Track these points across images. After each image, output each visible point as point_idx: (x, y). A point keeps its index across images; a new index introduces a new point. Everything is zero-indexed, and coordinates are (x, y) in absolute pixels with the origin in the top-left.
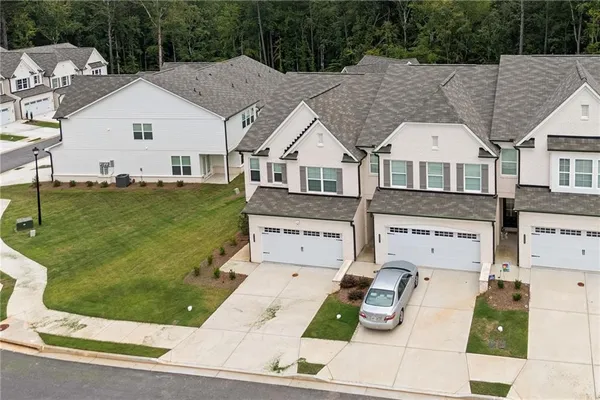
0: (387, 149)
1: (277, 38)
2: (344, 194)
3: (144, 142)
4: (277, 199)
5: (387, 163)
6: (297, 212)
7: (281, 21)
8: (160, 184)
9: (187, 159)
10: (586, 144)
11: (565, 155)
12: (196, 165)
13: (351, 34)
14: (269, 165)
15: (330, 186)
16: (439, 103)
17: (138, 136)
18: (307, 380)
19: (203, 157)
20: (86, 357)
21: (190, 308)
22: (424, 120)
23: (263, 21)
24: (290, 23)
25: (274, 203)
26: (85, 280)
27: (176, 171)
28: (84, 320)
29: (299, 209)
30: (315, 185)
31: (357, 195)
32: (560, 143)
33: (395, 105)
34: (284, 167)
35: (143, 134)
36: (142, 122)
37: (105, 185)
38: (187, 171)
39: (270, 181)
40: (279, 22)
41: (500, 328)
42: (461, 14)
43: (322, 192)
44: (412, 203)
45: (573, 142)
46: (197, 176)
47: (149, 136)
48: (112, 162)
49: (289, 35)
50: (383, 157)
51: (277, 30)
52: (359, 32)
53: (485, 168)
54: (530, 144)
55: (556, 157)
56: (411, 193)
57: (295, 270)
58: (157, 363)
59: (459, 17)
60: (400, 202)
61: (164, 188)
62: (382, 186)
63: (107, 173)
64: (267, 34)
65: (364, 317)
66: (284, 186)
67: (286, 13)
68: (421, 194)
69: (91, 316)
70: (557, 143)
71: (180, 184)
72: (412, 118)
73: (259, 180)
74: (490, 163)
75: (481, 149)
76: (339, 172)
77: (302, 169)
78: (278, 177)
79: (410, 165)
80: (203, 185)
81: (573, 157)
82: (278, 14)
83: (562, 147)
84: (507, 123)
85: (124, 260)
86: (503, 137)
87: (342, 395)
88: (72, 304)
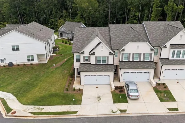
0: (123, 50)
1: (25, 15)
2: (109, 64)
3: (16, 52)
4: (88, 67)
5: (123, 54)
6: (96, 70)
7: (25, 9)
8: (25, 65)
9: (32, 56)
10: (181, 46)
11: (174, 50)
12: (35, 58)
13: (51, 14)
14: (84, 57)
15: (104, 62)
16: (139, 36)
17: (14, 50)
18: (124, 114)
19: (38, 55)
20: (52, 117)
21: (74, 100)
22: (135, 41)
23: (19, 10)
24: (29, 10)
25: (88, 68)
26: (29, 96)
27: (29, 60)
28: (41, 107)
29: (97, 69)
30: (99, 62)
31: (113, 64)
32: (174, 46)
33: (118, 37)
34: (89, 57)
35: (16, 49)
36: (15, 45)
37: (4, 66)
38: (33, 60)
39: (84, 61)
40: (24, 10)
41: (165, 95)
42: (91, 8)
43: (102, 64)
44: (132, 65)
45: (177, 46)
46: (36, 61)
47: (18, 50)
48: (5, 59)
49: (28, 14)
50: (121, 53)
51: (24, 13)
52: (55, 14)
53: (151, 54)
54: (165, 47)
55: (172, 50)
56: (130, 62)
57: (96, 86)
58: (77, 116)
59: (90, 9)
60: (128, 65)
61: (26, 66)
62: (121, 61)
63: (3, 62)
64: (20, 14)
65: (131, 96)
66: (89, 63)
67: (27, 7)
68: (132, 62)
69: (43, 105)
70: (172, 46)
71: (32, 64)
72: (132, 41)
73: (80, 61)
74: (153, 53)
75: (151, 49)
76: (108, 57)
77: (96, 57)
78: (87, 60)
79: (130, 54)
80: (38, 64)
81: (176, 50)
82: (24, 7)
83: (174, 47)
84: (155, 41)
85: (37, 89)
86: (155, 45)
87: (137, 116)
88: (32, 103)
